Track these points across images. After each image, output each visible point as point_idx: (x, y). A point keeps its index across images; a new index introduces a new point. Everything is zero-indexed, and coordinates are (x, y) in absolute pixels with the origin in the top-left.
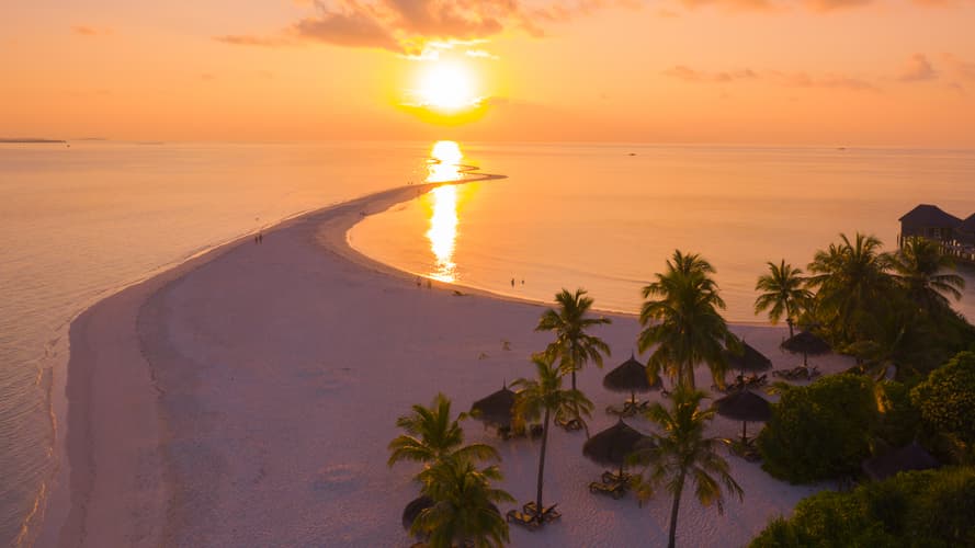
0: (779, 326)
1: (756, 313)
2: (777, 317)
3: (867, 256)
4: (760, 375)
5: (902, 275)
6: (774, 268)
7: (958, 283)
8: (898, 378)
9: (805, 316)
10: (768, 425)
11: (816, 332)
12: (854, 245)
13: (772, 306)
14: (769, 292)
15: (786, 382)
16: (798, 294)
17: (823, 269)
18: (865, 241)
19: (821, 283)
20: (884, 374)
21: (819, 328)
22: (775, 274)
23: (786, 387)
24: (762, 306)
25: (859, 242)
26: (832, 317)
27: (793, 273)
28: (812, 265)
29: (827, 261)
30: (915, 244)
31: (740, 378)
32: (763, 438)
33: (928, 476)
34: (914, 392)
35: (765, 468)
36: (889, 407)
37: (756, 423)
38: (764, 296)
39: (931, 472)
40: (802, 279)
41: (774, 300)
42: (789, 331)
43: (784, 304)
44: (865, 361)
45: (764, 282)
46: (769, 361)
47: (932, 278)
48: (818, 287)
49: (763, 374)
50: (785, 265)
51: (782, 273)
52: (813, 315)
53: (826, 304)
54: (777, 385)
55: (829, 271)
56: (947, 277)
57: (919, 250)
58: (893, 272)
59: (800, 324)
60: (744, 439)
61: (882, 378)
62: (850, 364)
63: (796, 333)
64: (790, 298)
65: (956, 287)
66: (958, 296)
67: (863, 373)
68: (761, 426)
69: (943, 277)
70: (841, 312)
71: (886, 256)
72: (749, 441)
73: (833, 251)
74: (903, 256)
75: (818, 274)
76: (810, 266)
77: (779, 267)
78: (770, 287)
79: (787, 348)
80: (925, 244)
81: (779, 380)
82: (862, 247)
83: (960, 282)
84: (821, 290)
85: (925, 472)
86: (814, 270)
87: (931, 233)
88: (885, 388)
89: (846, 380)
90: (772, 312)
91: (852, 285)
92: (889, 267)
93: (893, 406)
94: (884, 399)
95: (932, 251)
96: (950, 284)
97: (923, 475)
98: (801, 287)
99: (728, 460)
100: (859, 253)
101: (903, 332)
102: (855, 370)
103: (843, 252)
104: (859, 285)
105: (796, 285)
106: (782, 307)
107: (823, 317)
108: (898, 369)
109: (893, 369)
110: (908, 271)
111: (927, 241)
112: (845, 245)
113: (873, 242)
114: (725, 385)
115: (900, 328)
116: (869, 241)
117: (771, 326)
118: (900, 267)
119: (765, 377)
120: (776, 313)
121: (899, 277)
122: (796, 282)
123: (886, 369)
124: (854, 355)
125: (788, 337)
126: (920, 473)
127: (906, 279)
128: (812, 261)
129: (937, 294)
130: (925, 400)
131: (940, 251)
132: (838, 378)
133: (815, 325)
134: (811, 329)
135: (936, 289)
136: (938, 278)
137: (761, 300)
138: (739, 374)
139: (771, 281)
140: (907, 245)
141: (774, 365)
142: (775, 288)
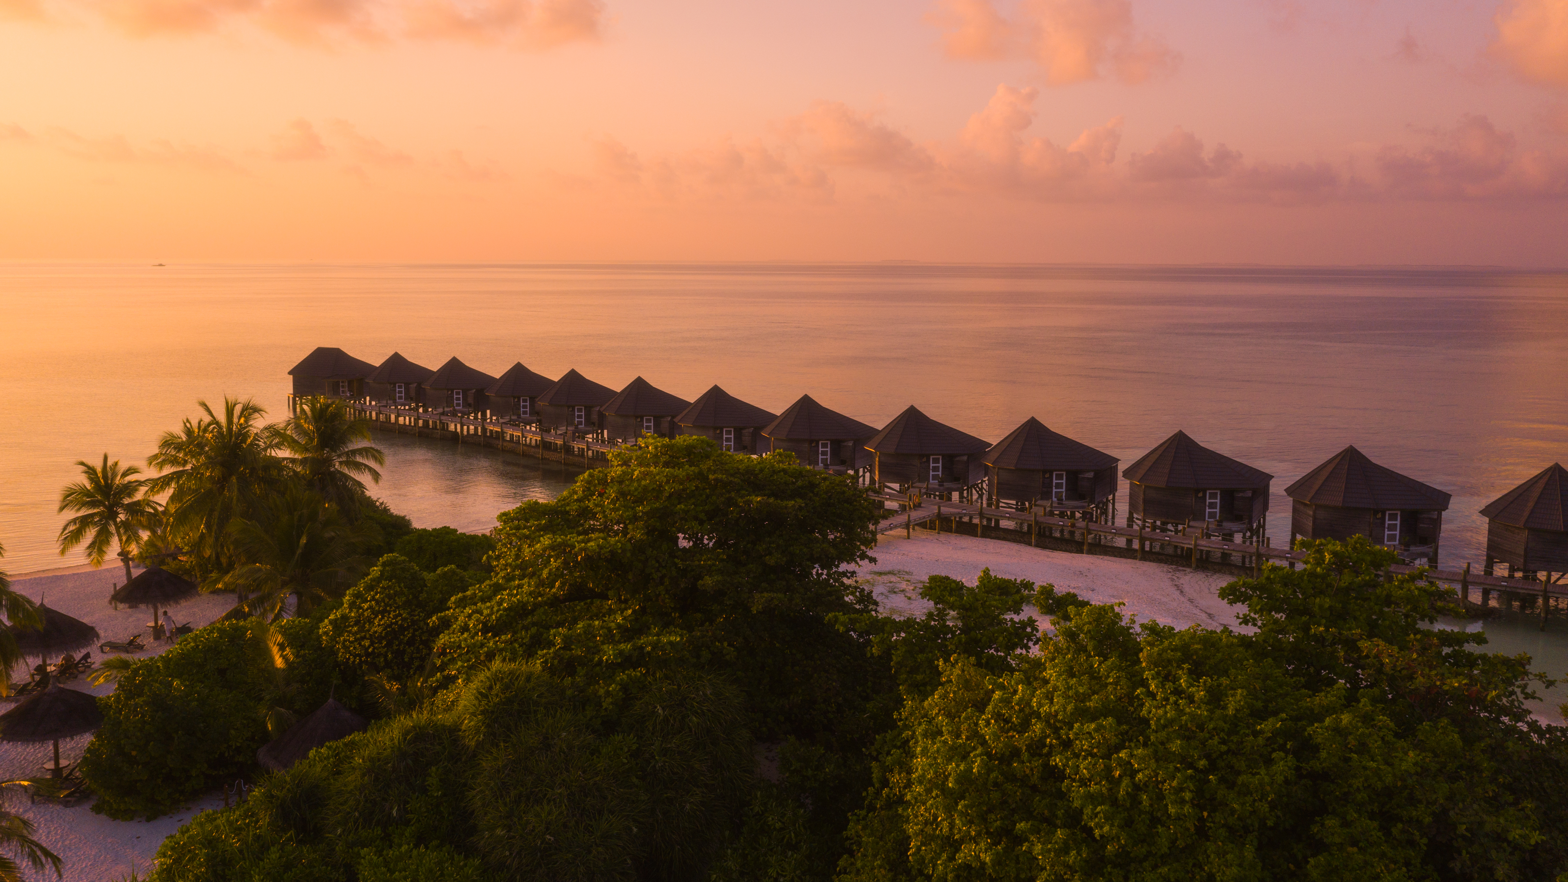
0: (104, 567)
1: (63, 552)
2: (101, 552)
3: (242, 434)
4: (78, 656)
5: (296, 456)
6: (90, 471)
7: (376, 459)
8: (301, 612)
9: (150, 543)
10: (98, 736)
11: (170, 566)
12: (222, 418)
13: (90, 534)
14: (84, 512)
15: (124, 656)
16: (135, 509)
17: (174, 461)
18: (238, 410)
19: (173, 485)
20: (281, 609)
21: (175, 558)
22: (91, 480)
23: (125, 665)
24: (71, 537)
25: (230, 412)
26: (194, 535)
27: (125, 474)
28: (155, 457)
29: (179, 447)
30: (313, 409)
31: (41, 669)
32: (91, 759)
33: (353, 743)
34: (325, 626)
35: (98, 809)
36: (292, 658)
37: (77, 738)
38: (74, 521)
39: (356, 736)
40: (141, 483)
41: (95, 524)
42: (124, 571)
43: (112, 529)
44: (252, 596)
45: (71, 498)
46: (92, 629)
47: (339, 456)
48: (169, 492)
49: (84, 652)
50: (110, 463)
51: (105, 477)
52: (163, 538)
53: (182, 517)
54: (108, 665)
55: (185, 463)
56: (360, 451)
57: (320, 416)
58: (284, 453)
59: (142, 557)
60: (57, 771)
61: (278, 617)
62: (230, 604)
63: (136, 572)
64: (122, 517)
65: (372, 464)
66: (376, 476)
67: (250, 614)
68: (87, 740)
69: (354, 452)
70: (208, 526)
71: (273, 431)
72: (65, 773)
73: (189, 432)
74: (298, 427)
75: (168, 470)
76: (151, 460)
77: (99, 470)
78: (84, 504)
79: (122, 601)
80: (328, 406)
81: (112, 656)
82: (235, 420)
83: (377, 456)
84: (172, 499)
85: (348, 739)
86: (161, 465)
87: (335, 390)
88: (284, 631)
89: (221, 631)
90: (91, 546)
91: (222, 482)
92: (278, 446)
93: (297, 656)
94: (282, 647)
95: (337, 416)
96: (366, 462)
97: (345, 745)
98: (139, 496)
99: (29, 816)
100: (230, 429)
101: (304, 540)
102: (237, 614)
103: (205, 430)
104: (234, 479)
105: (130, 495)
106: (109, 534)
107: (178, 540)
108: (299, 599)
109: (292, 600)
110: (306, 449)
111: (330, 401)
112: (207, 419)
113: (250, 410)
114: (11, 687)
115: (299, 537)
116: (244, 410)
117: (89, 569)
118: (293, 444)
119: (87, 656)
120: (99, 546)
121: (293, 461)
122: (129, 489)
123: (282, 602)
124: (233, 591)
125: (122, 581)
126: (340, 743)
127: (303, 462)
128: (156, 451)
129: (347, 477)
130: (340, 635)
131: (349, 414)
132: (212, 632)
133: (168, 555)
134: (163, 562)
135: (346, 471)
136: (347, 454)
137: (72, 528)
138: (39, 661)
139: (84, 492)
140: (303, 410)
141: (102, 633)
142: (93, 504)
